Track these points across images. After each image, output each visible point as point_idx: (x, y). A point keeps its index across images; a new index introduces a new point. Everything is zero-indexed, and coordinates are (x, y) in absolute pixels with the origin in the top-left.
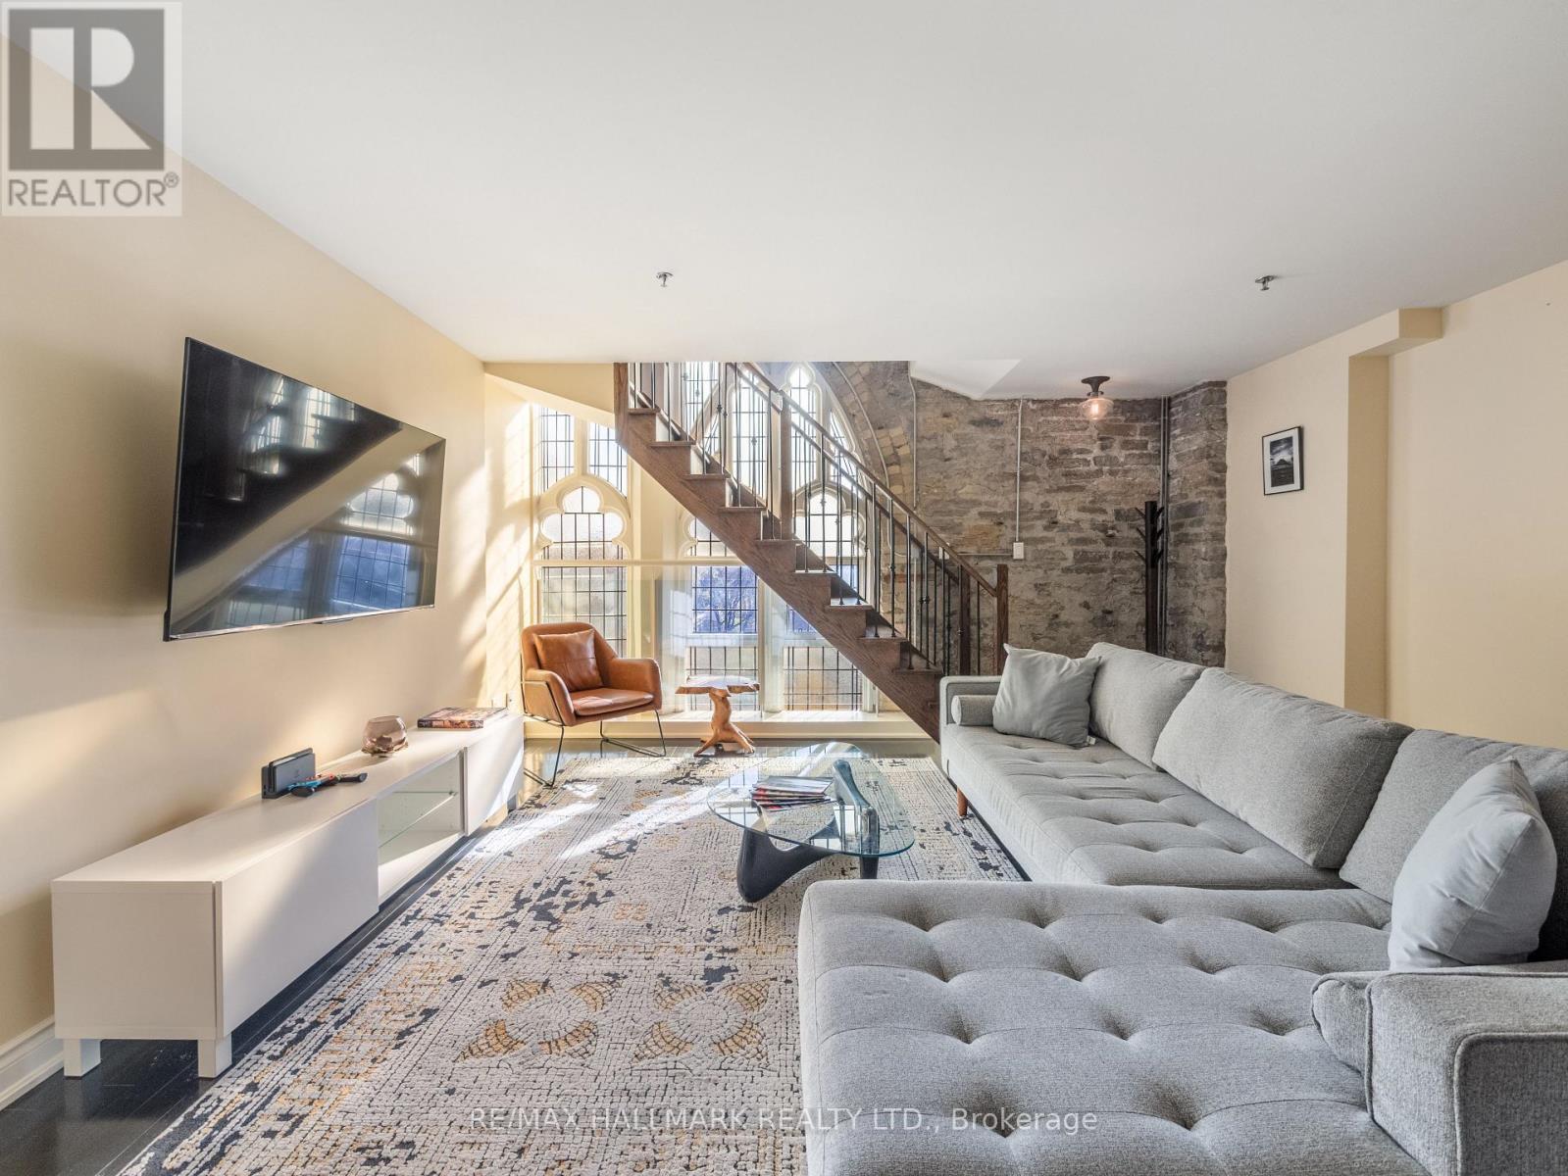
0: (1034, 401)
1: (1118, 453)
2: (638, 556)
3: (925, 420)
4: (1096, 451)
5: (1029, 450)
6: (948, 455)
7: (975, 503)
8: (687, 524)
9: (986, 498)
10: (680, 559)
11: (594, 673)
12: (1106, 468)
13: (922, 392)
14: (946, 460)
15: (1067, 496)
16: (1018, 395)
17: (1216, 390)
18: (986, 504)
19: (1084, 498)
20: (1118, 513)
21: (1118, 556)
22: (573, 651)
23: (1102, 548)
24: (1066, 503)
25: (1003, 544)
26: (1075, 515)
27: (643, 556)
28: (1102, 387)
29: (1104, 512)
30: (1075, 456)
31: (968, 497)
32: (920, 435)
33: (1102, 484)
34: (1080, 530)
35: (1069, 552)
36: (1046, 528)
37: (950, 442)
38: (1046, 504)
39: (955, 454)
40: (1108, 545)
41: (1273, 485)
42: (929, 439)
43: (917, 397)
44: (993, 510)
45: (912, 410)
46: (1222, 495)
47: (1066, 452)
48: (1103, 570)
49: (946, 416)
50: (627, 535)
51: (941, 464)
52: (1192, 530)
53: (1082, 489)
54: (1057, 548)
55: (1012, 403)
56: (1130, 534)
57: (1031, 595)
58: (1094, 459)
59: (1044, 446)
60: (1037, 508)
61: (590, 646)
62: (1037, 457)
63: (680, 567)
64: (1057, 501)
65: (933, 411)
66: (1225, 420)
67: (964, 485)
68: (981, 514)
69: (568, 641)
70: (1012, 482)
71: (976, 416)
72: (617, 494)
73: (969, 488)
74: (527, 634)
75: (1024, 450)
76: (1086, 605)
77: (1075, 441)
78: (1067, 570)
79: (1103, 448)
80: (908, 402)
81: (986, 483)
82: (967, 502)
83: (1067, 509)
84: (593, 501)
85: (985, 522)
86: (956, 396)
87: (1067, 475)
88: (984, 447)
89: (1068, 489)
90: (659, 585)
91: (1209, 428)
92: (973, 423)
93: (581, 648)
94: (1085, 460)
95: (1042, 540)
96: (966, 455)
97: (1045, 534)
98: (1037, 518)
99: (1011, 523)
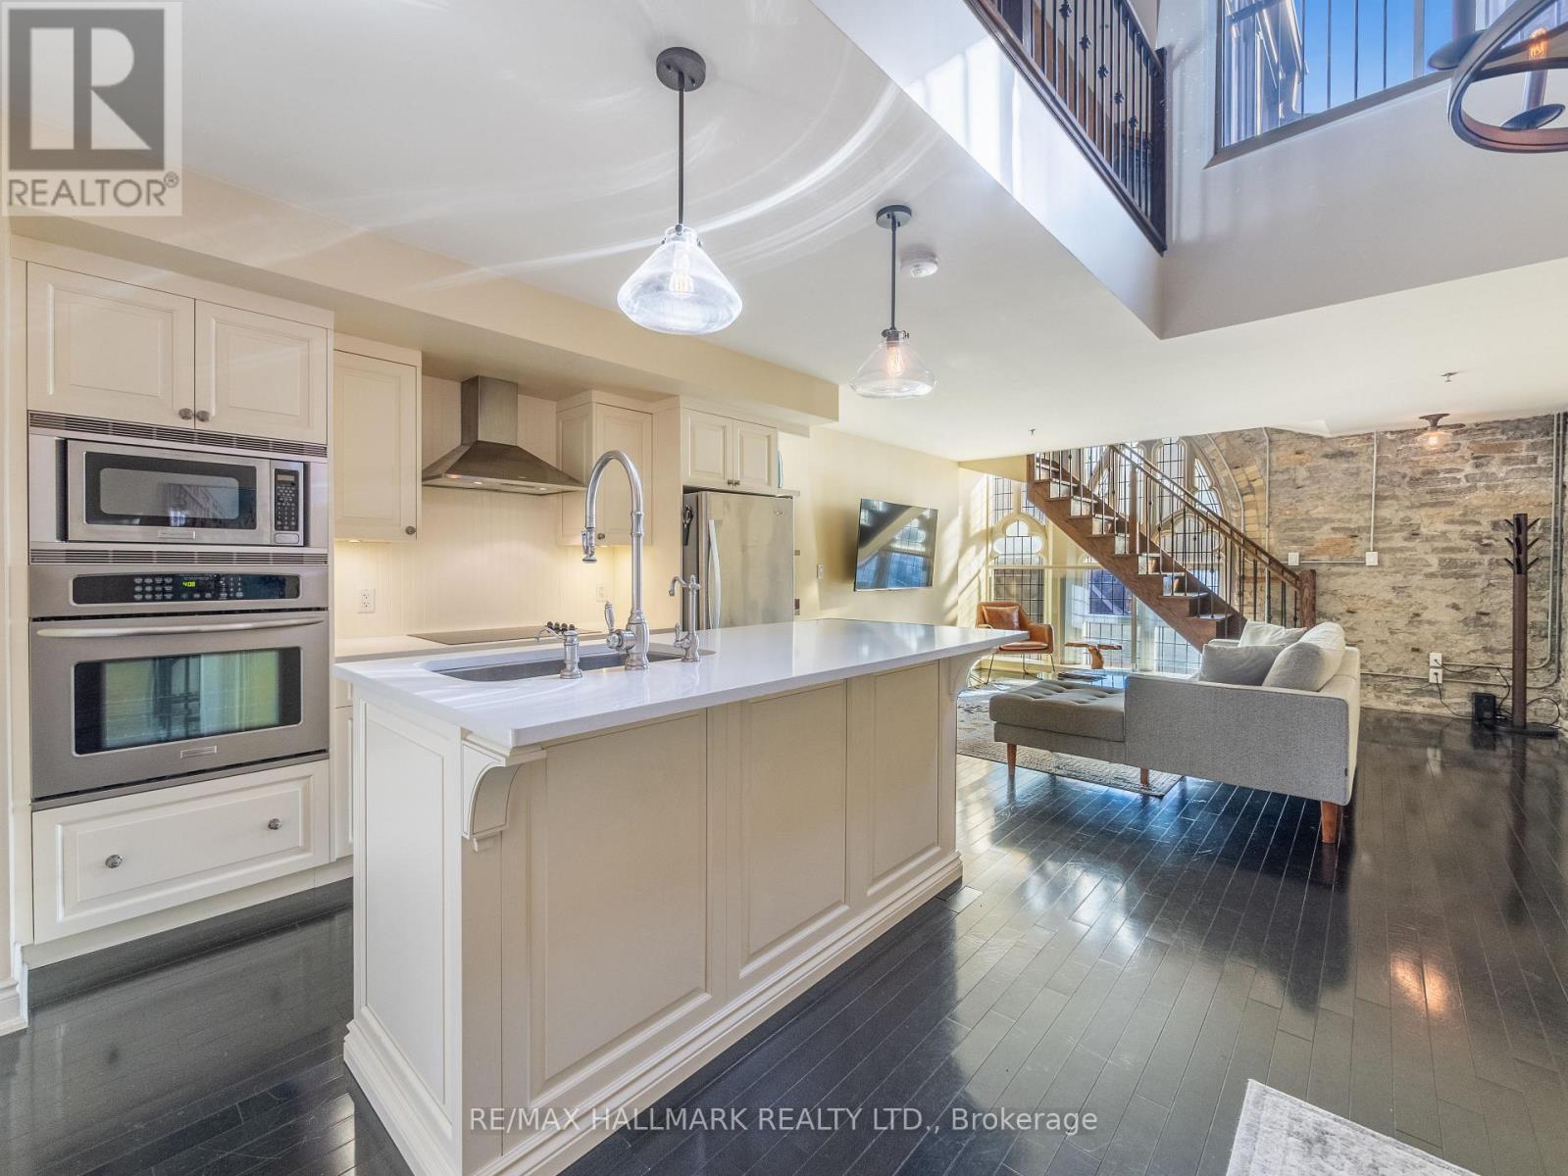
0: (1392, 433)
1: (1498, 469)
2: (1051, 564)
3: (1278, 459)
4: (1469, 469)
5: (1385, 474)
6: (1300, 482)
7: (1326, 521)
9: (1340, 516)
10: (1080, 565)
12: (1481, 484)
13: (1275, 437)
14: (1299, 488)
15: (1432, 511)
16: (1374, 431)
18: (1339, 520)
19: (1457, 513)
20: (1492, 525)
21: (1489, 564)
22: (1005, 617)
23: (1475, 557)
24: (1430, 517)
25: (1357, 552)
26: (1441, 527)
27: (1053, 563)
29: (1478, 523)
30: (1441, 475)
31: (1320, 516)
32: (1273, 470)
33: (1476, 498)
34: (1448, 540)
35: (1434, 560)
36: (1406, 539)
37: (1302, 473)
38: (1406, 519)
39: (1308, 482)
40: (1482, 553)
42: (1282, 472)
43: (1270, 441)
44: (1347, 525)
45: (1265, 452)
47: (1432, 472)
48: (1473, 576)
49: (1297, 453)
50: (1045, 551)
51: (1294, 491)
53: (1450, 504)
54: (1419, 556)
55: (1369, 437)
57: (1391, 596)
58: (1466, 476)
59: (1405, 469)
60: (1396, 522)
61: (1015, 615)
62: (1396, 479)
63: (1079, 571)
64: (1418, 516)
65: (1286, 450)
67: (1317, 506)
68: (1334, 529)
69: (1002, 611)
70: (1368, 501)
71: (1328, 450)
72: (1039, 525)
73: (1320, 509)
74: (980, 605)
75: (1381, 473)
76: (1455, 607)
77: (1442, 462)
78: (1432, 575)
79: (1477, 466)
80: (1261, 446)
81: (1339, 503)
82: (1318, 520)
83: (1432, 522)
84: (1024, 528)
85: (1339, 536)
86: (1309, 437)
87: (1431, 492)
88: (1339, 475)
89: (1433, 505)
90: (1063, 581)
92: (1326, 456)
94: (1455, 478)
95: (1401, 550)
96: (1319, 482)
97: (1406, 544)
98: (1395, 531)
99: (1364, 535)
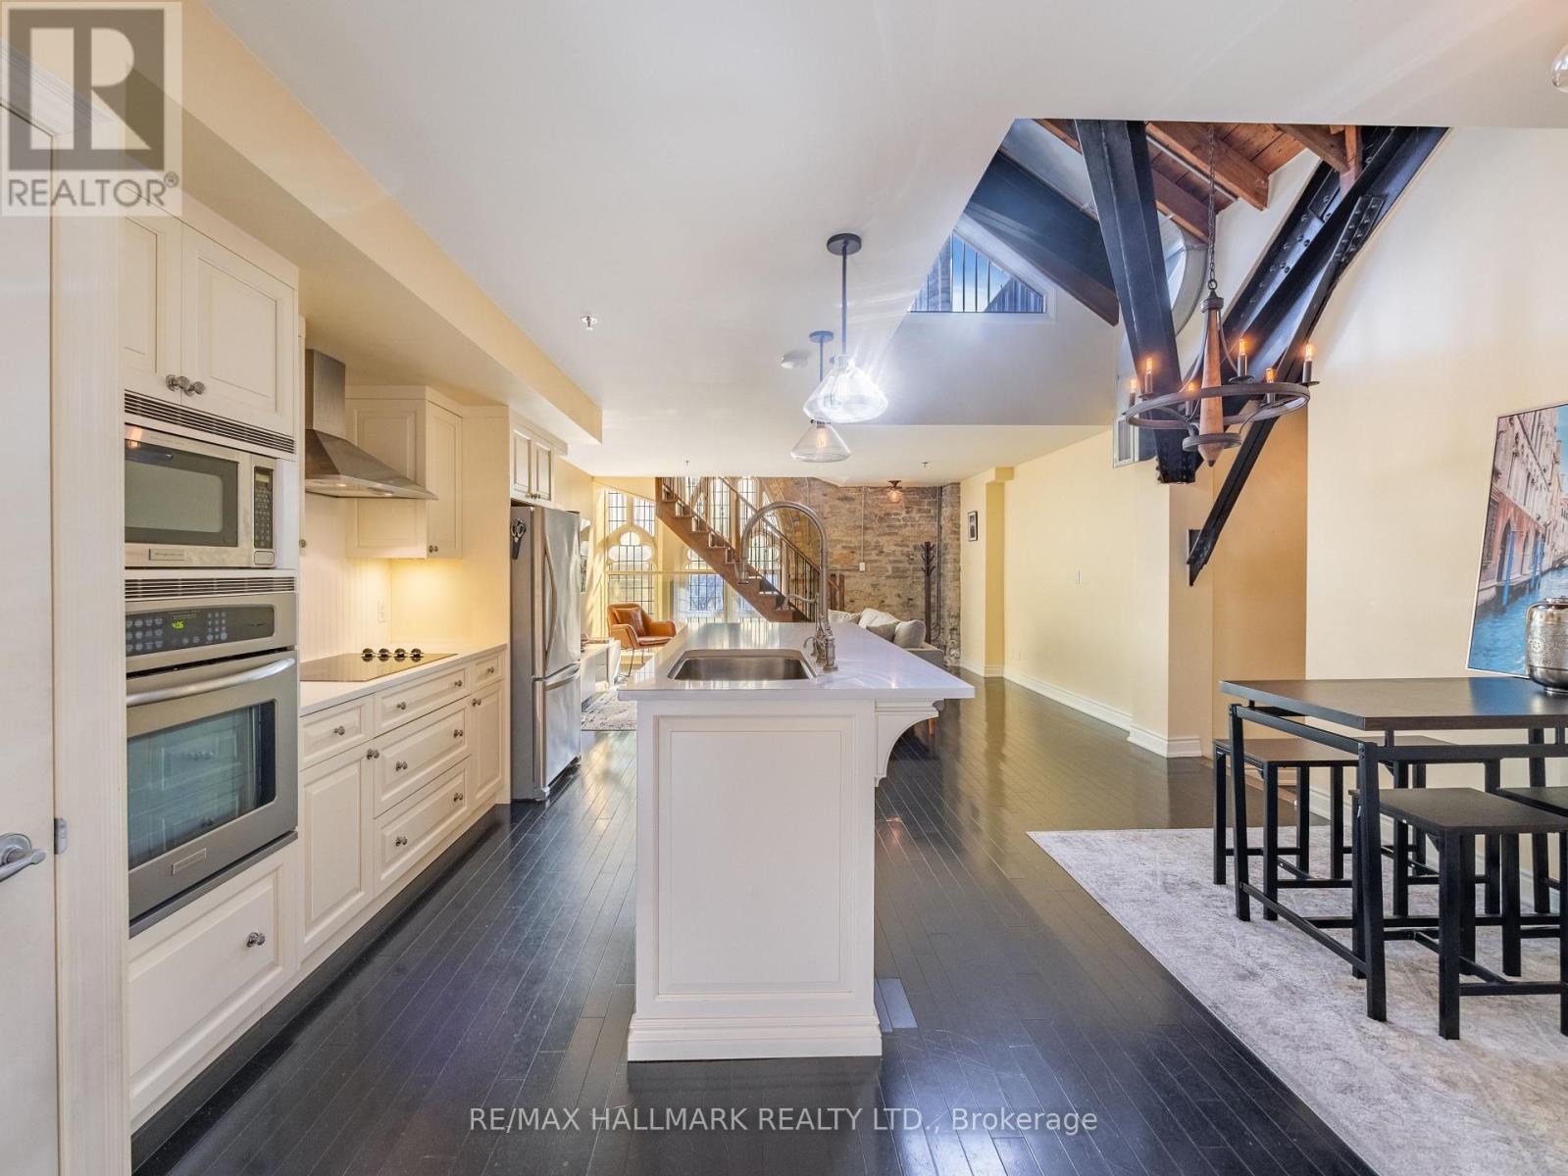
0: (868, 488)
1: (915, 515)
2: (660, 569)
3: (813, 498)
4: (904, 514)
5: (868, 513)
7: (840, 541)
8: (687, 553)
9: (845, 539)
10: (683, 570)
11: (642, 628)
12: (909, 523)
13: (812, 482)
14: (825, 519)
15: (889, 538)
16: (862, 485)
17: (956, 485)
18: (846, 542)
19: (898, 539)
20: (915, 548)
21: (915, 570)
22: (633, 616)
23: (908, 566)
24: (888, 542)
25: (855, 563)
26: (893, 548)
27: (664, 569)
28: (898, 484)
29: (908, 546)
30: (892, 517)
31: (836, 538)
33: (906, 532)
34: (895, 555)
35: (890, 569)
36: (878, 555)
37: (827, 509)
38: (877, 542)
39: (829, 515)
40: (910, 564)
41: (971, 537)
43: (810, 486)
45: (807, 492)
46: (958, 539)
47: (888, 514)
48: (907, 577)
49: (825, 495)
50: (655, 559)
52: (946, 557)
53: (896, 534)
54: (883, 565)
55: (859, 489)
56: (919, 556)
57: (870, 590)
58: (903, 518)
59: (876, 511)
60: (873, 544)
61: (639, 614)
62: (873, 517)
63: (683, 575)
64: (883, 540)
65: (818, 493)
66: (959, 502)
67: (834, 532)
68: (844, 547)
69: (631, 612)
70: (859, 530)
71: (840, 495)
72: (649, 535)
73: (836, 534)
74: (610, 608)
75: (866, 513)
76: (899, 596)
77: (892, 508)
78: (888, 577)
79: (907, 512)
80: (804, 488)
81: (845, 530)
82: (836, 540)
83: (889, 545)
84: (636, 539)
85: (845, 552)
86: (829, 485)
87: (888, 526)
88: (844, 511)
89: (889, 534)
90: (672, 583)
91: (952, 506)
92: (839, 499)
93: (636, 616)
94: (898, 519)
95: (875, 561)
96: (835, 516)
97: (877, 558)
98: (872, 550)
99: (858, 552)
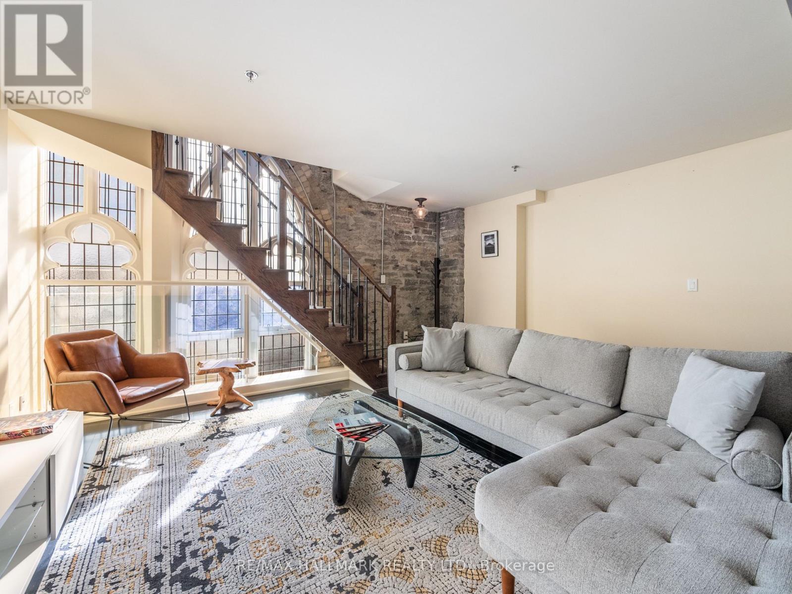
0: (389, 206)
1: (421, 235)
2: (148, 278)
3: (339, 208)
4: (413, 233)
5: (387, 230)
6: (351, 228)
7: (364, 254)
8: (188, 258)
9: (368, 252)
10: (183, 280)
11: (122, 368)
12: (417, 242)
13: (338, 192)
14: (350, 230)
15: (402, 253)
16: (383, 202)
17: (460, 212)
18: (369, 255)
19: (408, 255)
20: (421, 262)
21: (421, 282)
22: (103, 353)
23: (416, 278)
24: (402, 257)
25: (376, 276)
26: (405, 262)
27: (154, 277)
28: (424, 203)
29: (416, 262)
30: (405, 235)
31: (360, 251)
32: (338, 215)
33: (416, 248)
34: (407, 270)
35: (403, 281)
36: (394, 268)
37: (352, 221)
38: (394, 257)
39: (354, 228)
40: (418, 277)
41: (485, 254)
42: (342, 218)
43: (336, 194)
44: (371, 258)
45: (333, 201)
46: (463, 257)
47: (402, 232)
48: (416, 289)
49: (350, 207)
50: (136, 262)
51: (348, 232)
52: (451, 272)
53: (408, 250)
54: (399, 278)
55: (380, 205)
56: (427, 272)
58: (413, 236)
59: (393, 228)
60: (390, 258)
61: (115, 347)
62: (390, 233)
63: (183, 286)
64: (398, 255)
65: (343, 204)
66: (464, 225)
67: (358, 244)
68: (366, 260)
69: (96, 344)
70: (380, 244)
71: (363, 209)
72: (127, 231)
73: (360, 246)
75: (385, 229)
76: (409, 306)
77: (405, 227)
78: (402, 289)
79: (416, 232)
80: (331, 196)
81: (368, 244)
82: (360, 253)
83: (402, 259)
84: (102, 234)
85: (367, 264)
86: (354, 197)
87: (402, 243)
88: (367, 225)
89: (403, 250)
90: (168, 299)
91: (459, 228)
92: (363, 212)
93: (109, 350)
94: (409, 237)
95: (392, 274)
96: (359, 228)
97: (394, 271)
98: (390, 263)
99: (378, 265)
